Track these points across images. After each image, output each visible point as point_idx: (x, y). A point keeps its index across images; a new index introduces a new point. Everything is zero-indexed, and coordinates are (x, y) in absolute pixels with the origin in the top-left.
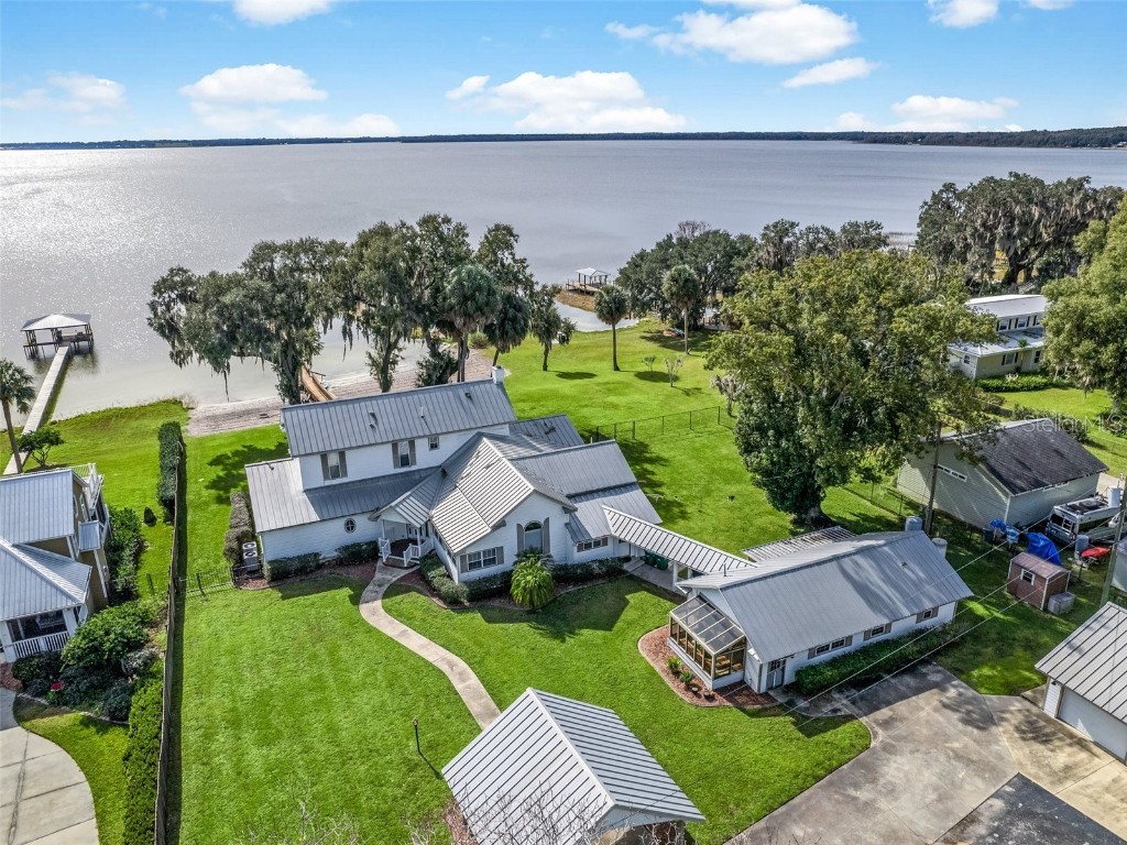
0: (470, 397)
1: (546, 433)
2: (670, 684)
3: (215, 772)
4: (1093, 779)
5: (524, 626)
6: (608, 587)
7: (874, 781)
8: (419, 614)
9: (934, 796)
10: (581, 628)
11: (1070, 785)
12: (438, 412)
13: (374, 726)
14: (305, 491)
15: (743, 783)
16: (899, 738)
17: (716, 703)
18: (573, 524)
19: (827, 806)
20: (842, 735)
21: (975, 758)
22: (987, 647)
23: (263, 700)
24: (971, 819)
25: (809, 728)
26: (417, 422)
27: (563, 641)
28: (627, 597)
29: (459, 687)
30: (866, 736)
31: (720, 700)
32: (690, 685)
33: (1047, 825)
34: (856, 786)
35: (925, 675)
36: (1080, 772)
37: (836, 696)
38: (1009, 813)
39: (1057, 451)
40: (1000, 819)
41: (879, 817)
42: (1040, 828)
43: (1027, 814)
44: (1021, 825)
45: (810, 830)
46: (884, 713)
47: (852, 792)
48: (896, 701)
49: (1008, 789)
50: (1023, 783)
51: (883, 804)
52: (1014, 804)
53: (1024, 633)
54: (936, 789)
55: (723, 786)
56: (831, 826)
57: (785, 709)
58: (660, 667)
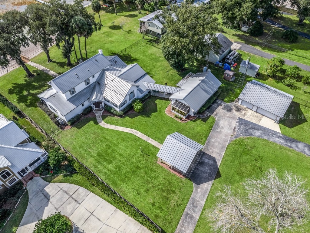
0: (97, 61)
1: (115, 63)
2: (177, 120)
3: (105, 174)
4: (248, 114)
5: (140, 116)
6: (150, 100)
7: (219, 127)
8: (115, 121)
9: (228, 126)
10: (152, 113)
11: (246, 117)
12: (91, 68)
13: (129, 151)
14: (68, 100)
15: (200, 135)
16: (219, 117)
17: (187, 121)
18: (139, 89)
19: (215, 134)
20: (210, 120)
21: (231, 117)
22: (225, 93)
23: (99, 155)
24: (235, 128)
25: (205, 120)
26: (88, 72)
27: (150, 117)
28: (156, 102)
29: (138, 135)
30: (214, 119)
31: (188, 120)
32: (181, 119)
33: (245, 125)
34: (217, 129)
35: (218, 102)
36: (246, 114)
37: (206, 112)
38: (239, 125)
39: (224, 42)
40: (239, 126)
41: (223, 133)
42: (244, 126)
43: (242, 124)
44: (242, 126)
45: (214, 140)
46: (215, 113)
47: (217, 130)
48: (216, 110)
49: (238, 120)
50: (240, 119)
51: (222, 131)
52: (239, 123)
53: (229, 88)
54: (228, 125)
55: (198, 137)
56: (217, 137)
57: (199, 118)
58: (173, 117)
